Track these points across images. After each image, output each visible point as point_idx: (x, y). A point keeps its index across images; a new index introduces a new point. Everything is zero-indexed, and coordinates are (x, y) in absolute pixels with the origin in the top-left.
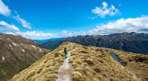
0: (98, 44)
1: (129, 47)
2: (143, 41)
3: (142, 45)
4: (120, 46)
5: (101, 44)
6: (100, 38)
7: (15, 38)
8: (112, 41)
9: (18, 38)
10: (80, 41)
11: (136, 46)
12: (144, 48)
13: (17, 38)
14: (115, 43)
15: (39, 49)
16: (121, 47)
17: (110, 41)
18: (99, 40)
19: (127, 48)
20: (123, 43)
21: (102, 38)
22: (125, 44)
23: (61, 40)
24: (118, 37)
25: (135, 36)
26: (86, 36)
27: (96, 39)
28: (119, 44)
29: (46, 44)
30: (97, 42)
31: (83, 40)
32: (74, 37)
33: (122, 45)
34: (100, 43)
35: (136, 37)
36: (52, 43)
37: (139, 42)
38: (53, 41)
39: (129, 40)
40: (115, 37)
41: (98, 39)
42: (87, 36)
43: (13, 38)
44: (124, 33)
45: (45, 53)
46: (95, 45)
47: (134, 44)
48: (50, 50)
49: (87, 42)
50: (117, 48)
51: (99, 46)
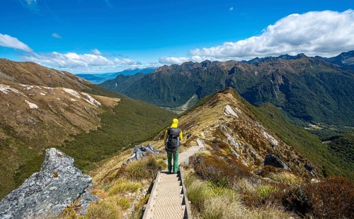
0: (231, 80)
1: (293, 87)
2: (321, 74)
3: (320, 83)
4: (275, 85)
5: (235, 81)
6: (233, 68)
7: (18, 70)
8: (260, 74)
9: (28, 68)
10: (190, 74)
11: (307, 84)
12: (322, 87)
13: (24, 70)
14: (265, 77)
15: (86, 97)
16: (277, 87)
17: (256, 73)
18: (232, 72)
19: (290, 89)
20: (283, 77)
21: (240, 66)
22: (286, 80)
23: (147, 73)
24: (272, 65)
25: (308, 62)
26: (203, 63)
27: (225, 68)
28: (273, 79)
29: (114, 83)
30: (226, 75)
31: (198, 74)
32: (177, 65)
33: (281, 81)
34: (234, 79)
35: (308, 65)
36: (127, 81)
37: (314, 76)
38: (128, 77)
39: (294, 72)
40: (266, 63)
41: (230, 69)
42: (205, 64)
43: (13, 70)
44: (281, 56)
45: (104, 107)
46: (223, 82)
47: (304, 79)
48: (118, 100)
49: (205, 77)
50: (269, 89)
51: (231, 86)
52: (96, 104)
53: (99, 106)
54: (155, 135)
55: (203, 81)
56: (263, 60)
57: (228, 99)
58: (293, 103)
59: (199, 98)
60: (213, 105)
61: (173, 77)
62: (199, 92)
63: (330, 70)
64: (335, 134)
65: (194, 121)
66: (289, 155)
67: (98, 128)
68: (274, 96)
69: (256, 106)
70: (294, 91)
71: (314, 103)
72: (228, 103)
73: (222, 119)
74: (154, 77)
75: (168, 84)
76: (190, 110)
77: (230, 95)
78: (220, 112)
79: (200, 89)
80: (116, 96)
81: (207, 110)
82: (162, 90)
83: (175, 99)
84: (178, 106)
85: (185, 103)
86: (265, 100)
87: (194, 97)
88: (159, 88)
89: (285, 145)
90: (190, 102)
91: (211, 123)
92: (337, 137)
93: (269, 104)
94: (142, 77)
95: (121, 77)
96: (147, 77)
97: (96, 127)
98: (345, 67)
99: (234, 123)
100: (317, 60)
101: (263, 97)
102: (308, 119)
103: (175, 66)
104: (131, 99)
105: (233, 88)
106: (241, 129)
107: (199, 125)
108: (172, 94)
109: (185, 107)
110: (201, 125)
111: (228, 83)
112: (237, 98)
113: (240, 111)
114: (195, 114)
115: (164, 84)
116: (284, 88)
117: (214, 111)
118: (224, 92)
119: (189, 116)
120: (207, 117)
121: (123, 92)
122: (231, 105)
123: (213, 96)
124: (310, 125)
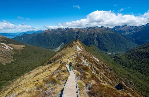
0: (78, 36)
1: (101, 39)
2: (109, 34)
8: (89, 33)
10: (60, 34)
11: (105, 37)
14: (91, 35)
16: (95, 39)
17: (87, 33)
18: (78, 32)
20: (97, 35)
21: (81, 30)
22: (98, 36)
23: (39, 33)
24: (93, 30)
26: (66, 28)
27: (75, 31)
28: (94, 36)
29: (21, 38)
30: (76, 34)
31: (64, 33)
33: (96, 36)
34: (79, 35)
36: (28, 37)
37: (107, 34)
38: (29, 34)
39: (101, 33)
42: (67, 29)
44: (96, 27)
45: (15, 50)
46: (75, 37)
47: (104, 35)
48: (23, 46)
49: (67, 35)
50: (92, 40)
51: (78, 38)
52: (10, 49)
53: (12, 50)
54: (44, 62)
55: (66, 37)
56: (89, 28)
57: (78, 44)
58: (101, 45)
59: (65, 44)
60: (71, 46)
61: (52, 35)
62: (65, 41)
63: (112, 32)
64: (115, 56)
65: (63, 54)
66: (104, 66)
67: (11, 62)
68: (94, 42)
69: (88, 46)
70: (101, 40)
71: (108, 44)
72: (78, 45)
73: (76, 52)
74: (43, 35)
75: (50, 38)
76: (61, 50)
77: (78, 42)
78: (74, 49)
79: (65, 40)
80: (22, 44)
81: (68, 49)
82: (47, 41)
83: (54, 45)
84: (55, 48)
85: (58, 46)
86: (91, 44)
87: (63, 43)
88: (46, 40)
89: (101, 61)
90: (61, 46)
91: (71, 54)
92: (116, 56)
93: (93, 46)
94: (37, 35)
95: (25, 35)
96: (39, 34)
97: (10, 61)
98: (116, 31)
99: (82, 53)
100: (108, 29)
101: (91, 43)
102: (106, 50)
103: (53, 30)
104: (31, 45)
105: (79, 39)
106: (85, 56)
107: (65, 56)
108: (53, 43)
109: (59, 48)
110: (67, 56)
111: (77, 37)
112: (81, 44)
113: (83, 49)
114: (63, 51)
115: (48, 38)
116: (98, 39)
117: (72, 49)
118: (76, 41)
119: (61, 52)
120: (69, 52)
121: (26, 42)
122: (79, 46)
123: (71, 43)
124: (107, 53)
